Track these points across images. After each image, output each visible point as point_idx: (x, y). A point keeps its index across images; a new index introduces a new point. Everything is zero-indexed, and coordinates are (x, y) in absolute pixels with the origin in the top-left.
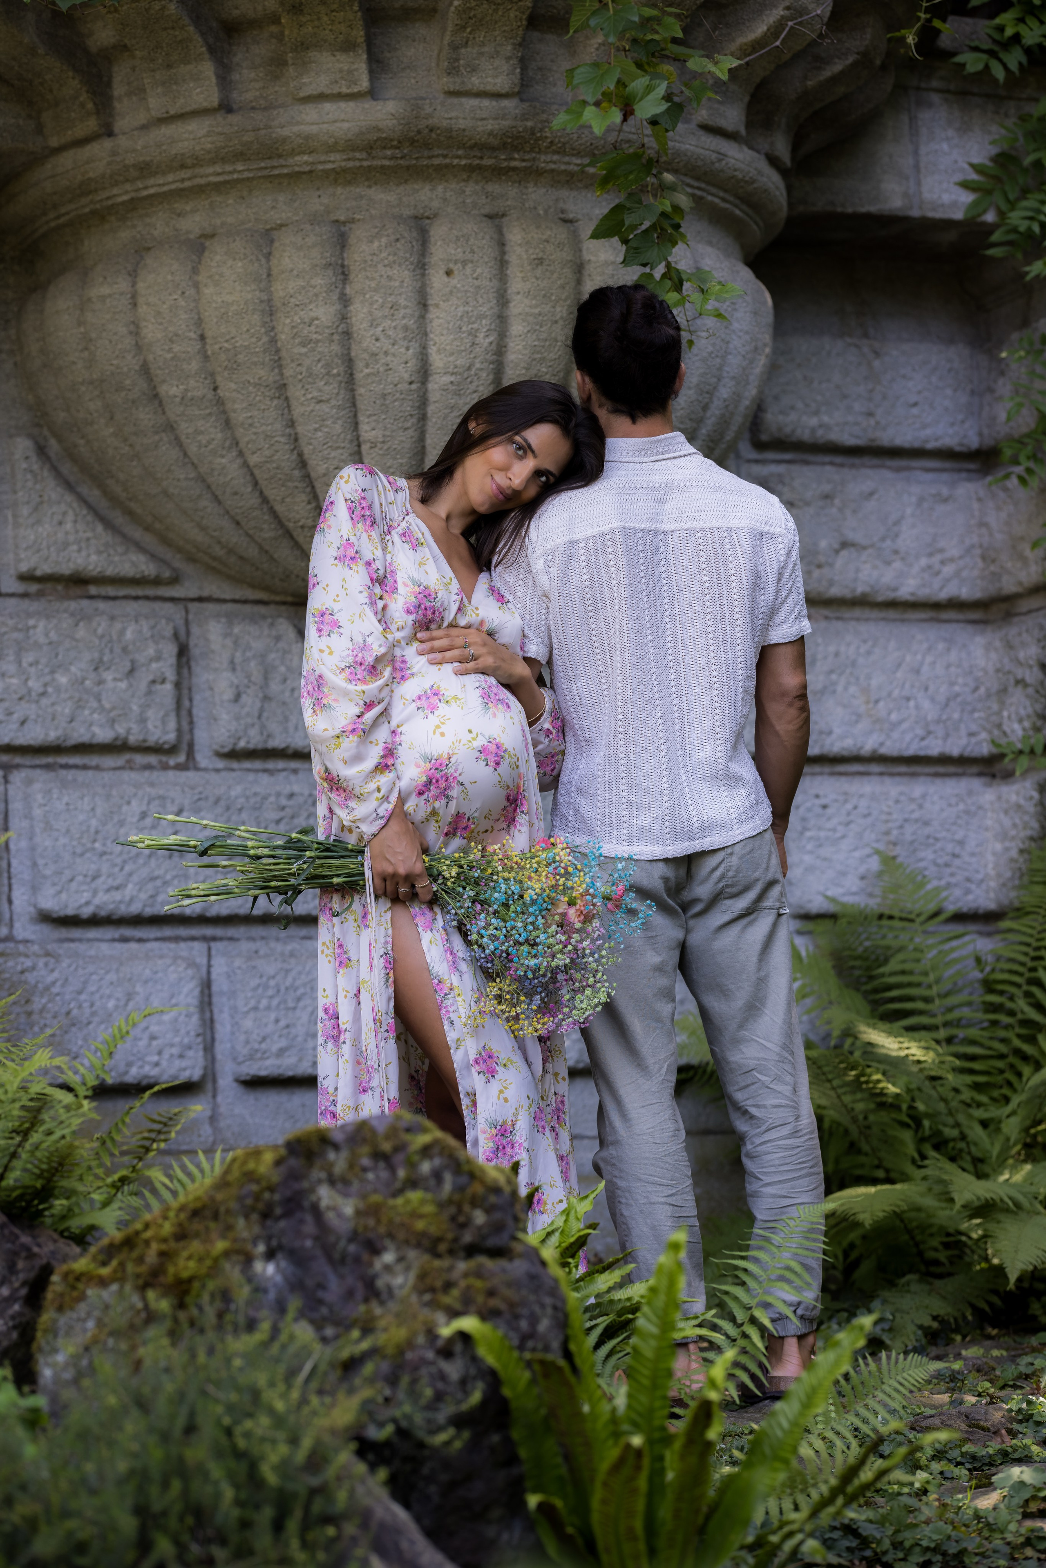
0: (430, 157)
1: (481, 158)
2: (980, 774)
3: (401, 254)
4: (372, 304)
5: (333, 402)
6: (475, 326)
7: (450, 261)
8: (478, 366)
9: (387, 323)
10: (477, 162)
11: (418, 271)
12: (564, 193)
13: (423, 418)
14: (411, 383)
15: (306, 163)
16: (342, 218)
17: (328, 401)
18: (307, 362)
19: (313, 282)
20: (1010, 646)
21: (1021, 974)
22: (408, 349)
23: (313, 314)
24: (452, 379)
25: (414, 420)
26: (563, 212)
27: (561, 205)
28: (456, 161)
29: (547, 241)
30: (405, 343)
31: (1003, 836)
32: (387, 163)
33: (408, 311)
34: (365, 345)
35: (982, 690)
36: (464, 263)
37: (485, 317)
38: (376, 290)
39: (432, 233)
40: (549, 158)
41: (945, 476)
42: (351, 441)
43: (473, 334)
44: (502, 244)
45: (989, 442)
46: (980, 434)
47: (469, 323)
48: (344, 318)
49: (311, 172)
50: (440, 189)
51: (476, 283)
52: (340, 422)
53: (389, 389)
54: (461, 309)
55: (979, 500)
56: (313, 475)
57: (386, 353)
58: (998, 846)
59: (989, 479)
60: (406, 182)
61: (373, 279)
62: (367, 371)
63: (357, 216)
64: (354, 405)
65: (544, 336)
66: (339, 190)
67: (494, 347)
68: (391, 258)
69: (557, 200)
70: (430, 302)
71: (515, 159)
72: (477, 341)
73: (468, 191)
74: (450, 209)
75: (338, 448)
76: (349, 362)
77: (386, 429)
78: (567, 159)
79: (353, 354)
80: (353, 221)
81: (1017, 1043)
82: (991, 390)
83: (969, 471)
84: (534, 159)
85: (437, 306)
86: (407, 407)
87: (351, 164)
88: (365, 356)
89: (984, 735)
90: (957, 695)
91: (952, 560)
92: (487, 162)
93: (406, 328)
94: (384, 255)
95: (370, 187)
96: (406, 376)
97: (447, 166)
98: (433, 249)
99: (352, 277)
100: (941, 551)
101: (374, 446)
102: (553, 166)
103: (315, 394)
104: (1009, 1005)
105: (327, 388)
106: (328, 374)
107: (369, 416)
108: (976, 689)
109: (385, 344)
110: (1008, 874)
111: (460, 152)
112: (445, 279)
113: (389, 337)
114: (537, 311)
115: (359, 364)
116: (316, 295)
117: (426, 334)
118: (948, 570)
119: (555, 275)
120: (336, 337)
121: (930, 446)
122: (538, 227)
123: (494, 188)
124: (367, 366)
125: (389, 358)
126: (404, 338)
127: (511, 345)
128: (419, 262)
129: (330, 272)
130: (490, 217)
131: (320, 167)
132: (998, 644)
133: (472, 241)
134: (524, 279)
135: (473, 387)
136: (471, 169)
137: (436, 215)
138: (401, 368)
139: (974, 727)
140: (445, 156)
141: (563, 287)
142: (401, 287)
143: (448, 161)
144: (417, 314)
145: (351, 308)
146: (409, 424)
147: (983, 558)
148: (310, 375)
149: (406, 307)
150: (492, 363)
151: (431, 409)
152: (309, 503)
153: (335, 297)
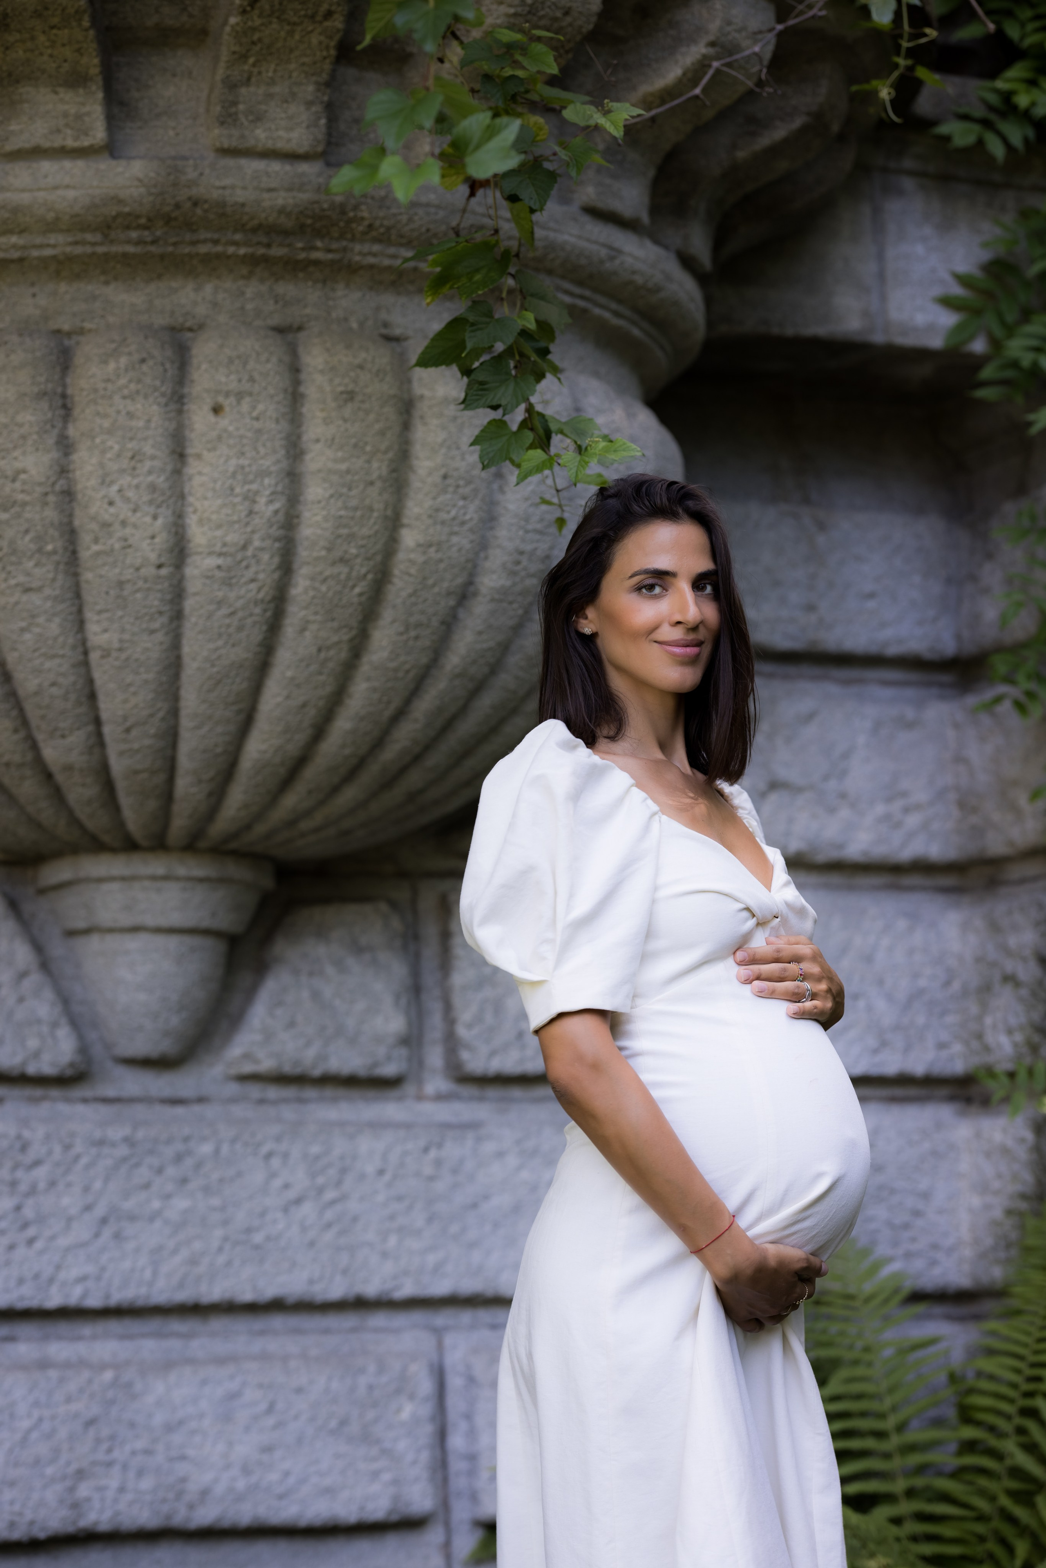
0: (194, 243)
1: (268, 246)
2: (952, 1099)
3: (148, 380)
4: (103, 452)
5: (47, 591)
6: (254, 487)
7: (218, 392)
8: (257, 543)
9: (126, 480)
10: (261, 251)
11: (173, 406)
12: (388, 299)
13: (178, 616)
14: (160, 566)
15: (14, 246)
16: (66, 327)
17: (39, 589)
18: (9, 533)
19: (19, 418)
20: (994, 927)
21: (1011, 1401)
22: (155, 517)
23: (18, 465)
24: (220, 561)
25: (164, 619)
26: (386, 325)
27: (383, 315)
28: (231, 250)
29: (361, 367)
30: (152, 510)
31: (983, 1188)
32: (131, 249)
33: (157, 463)
34: (93, 510)
35: (956, 985)
36: (240, 396)
37: (268, 474)
38: (110, 432)
39: (194, 351)
40: (366, 248)
41: (910, 693)
42: (74, 647)
43: (250, 498)
44: (295, 370)
45: (970, 648)
46: (958, 637)
47: (245, 482)
48: (63, 471)
49: (21, 260)
50: (209, 288)
51: (257, 425)
52: (57, 620)
53: (128, 574)
54: (233, 462)
55: (956, 726)
56: (21, 692)
57: (124, 523)
58: (976, 1201)
59: (971, 700)
60: (160, 277)
61: (106, 416)
62: (96, 548)
63: (87, 325)
64: (78, 595)
65: (354, 503)
66: (63, 287)
67: (281, 517)
68: (133, 386)
69: (378, 309)
70: (189, 451)
71: (316, 249)
72: (257, 508)
73: (249, 292)
74: (222, 318)
75: (54, 656)
76: (71, 534)
77: (123, 630)
78: (392, 250)
79: (77, 523)
80: (81, 332)
81: (1005, 1501)
82: (973, 578)
83: (941, 685)
84: (345, 249)
85: (199, 456)
86: (155, 601)
87: (79, 250)
88: (94, 526)
89: (957, 1048)
90: (921, 992)
91: (918, 807)
92: (277, 251)
93: (153, 488)
94: (123, 381)
95: (107, 283)
96: (153, 557)
97: (218, 256)
98: (195, 375)
99: (76, 412)
100: (904, 794)
101: (106, 653)
102: (371, 260)
103: (21, 579)
104: (993, 1442)
105: (38, 572)
106: (40, 550)
107: (100, 612)
108: (947, 983)
109: (123, 510)
110: (989, 1241)
111: (238, 237)
112: (212, 418)
113: (128, 500)
114: (343, 467)
115: (85, 538)
116: (24, 437)
117: (182, 497)
118: (913, 820)
119: (372, 417)
120: (51, 498)
121: (892, 650)
122: (348, 347)
123: (287, 289)
124: (96, 541)
125: (128, 531)
126: (151, 502)
127: (306, 514)
128: (174, 393)
129: (44, 405)
130: (280, 330)
131: (35, 253)
132: (978, 923)
133: (251, 364)
134: (327, 421)
135: (249, 574)
136: (253, 261)
137: (201, 327)
138: (145, 545)
139: (944, 1036)
140: (216, 242)
141: (382, 433)
142: (147, 428)
143: (219, 249)
144: (169, 468)
145: (75, 457)
146: (156, 625)
147: (962, 804)
148: (14, 552)
149: (153, 458)
150: (277, 540)
151: (189, 604)
152: (16, 731)
153: (51, 440)
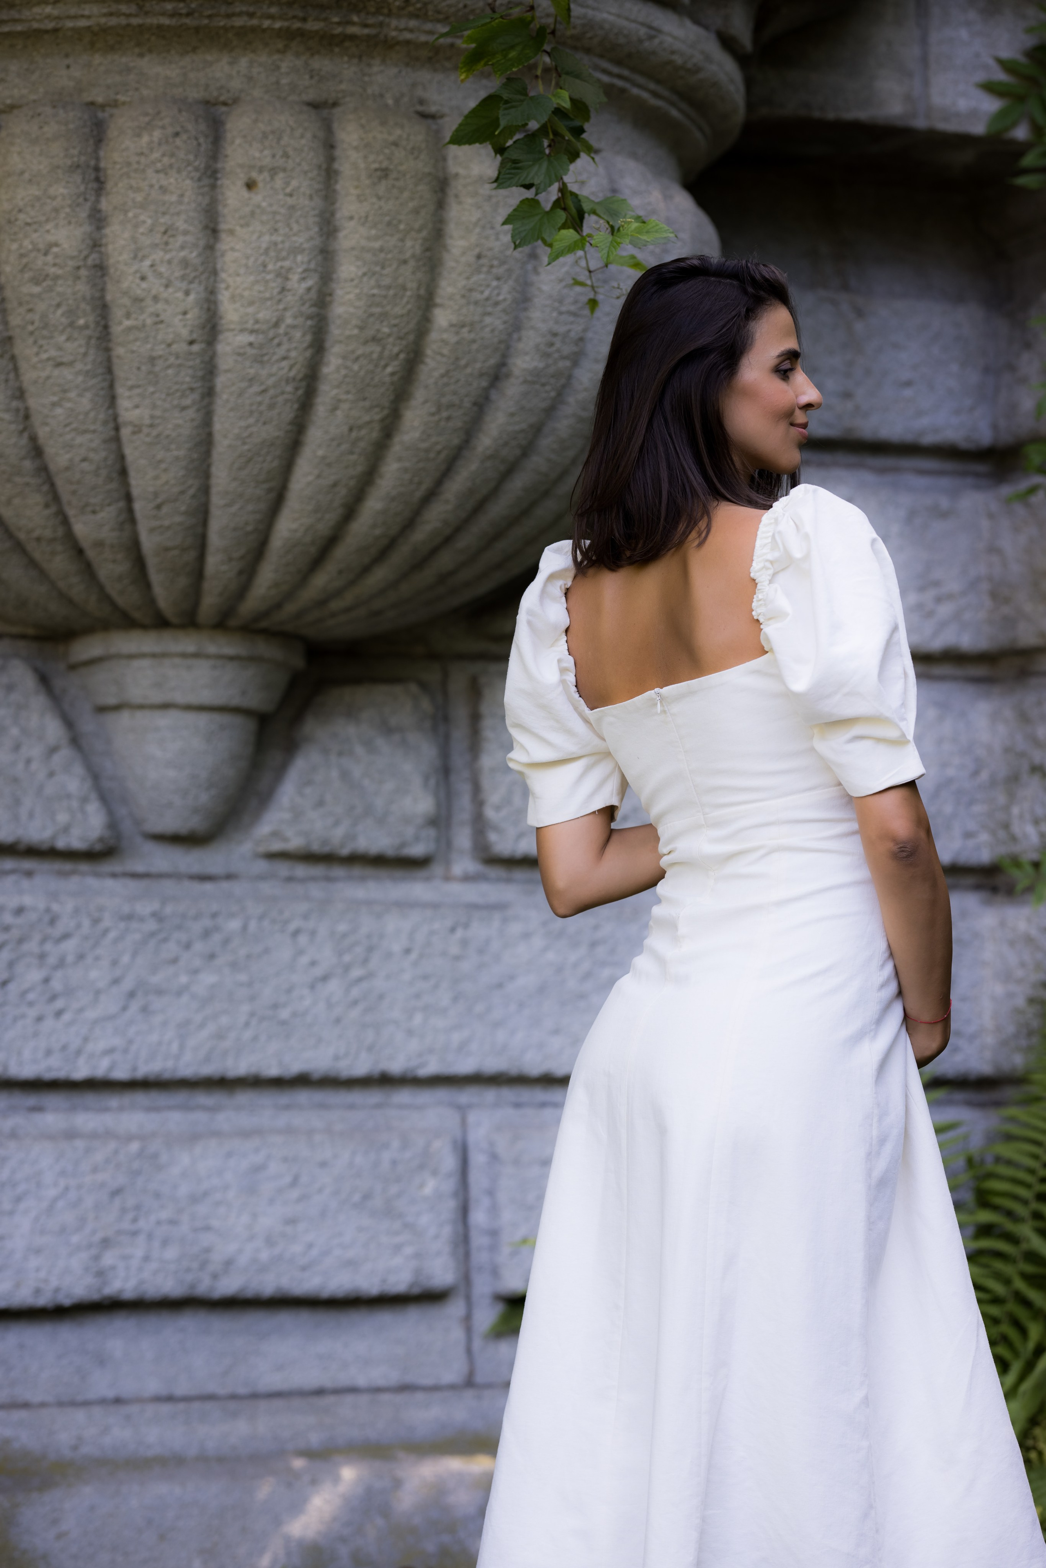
0: (229, 16)
1: (304, 20)
2: (977, 887)
3: (181, 155)
4: (136, 226)
5: (79, 366)
6: (287, 264)
7: (252, 167)
8: (289, 321)
9: (158, 255)
10: (297, 25)
11: (206, 181)
12: (424, 75)
13: (209, 393)
14: (191, 343)
15: (49, 17)
16: (100, 100)
17: (71, 364)
18: (41, 307)
19: (52, 191)
20: (1024, 718)
21: (1028, 1186)
22: (187, 293)
23: (51, 238)
24: (252, 338)
25: (196, 396)
26: (421, 102)
27: (419, 92)
28: (266, 23)
29: (396, 144)
30: (184, 285)
31: (1006, 976)
32: (166, 21)
33: (190, 238)
34: (125, 285)
35: (984, 776)
36: (274, 171)
37: (302, 251)
38: (143, 206)
39: (229, 126)
40: (402, 23)
41: (945, 482)
42: (105, 423)
43: (283, 275)
44: (329, 146)
45: (1006, 439)
46: (995, 427)
47: (278, 259)
48: (96, 245)
49: (56, 30)
50: (244, 62)
51: (290, 201)
52: (88, 395)
53: (160, 350)
54: (266, 238)
55: (991, 516)
56: (52, 467)
57: (156, 299)
58: (999, 989)
59: (1006, 490)
60: (194, 50)
61: (138, 190)
62: (127, 323)
63: (121, 98)
64: (109, 370)
65: (387, 281)
66: (97, 59)
67: (313, 294)
68: (166, 160)
69: (414, 85)
70: (222, 226)
71: (353, 24)
72: (289, 285)
73: (284, 66)
74: (257, 93)
75: (85, 431)
76: (103, 309)
77: (154, 406)
78: (429, 26)
79: (109, 297)
80: (115, 104)
81: (1020, 1284)
82: (1011, 368)
83: (977, 475)
84: (381, 24)
85: (231, 232)
86: (186, 378)
87: (113, 21)
88: (126, 301)
89: (984, 837)
90: (949, 781)
91: (950, 597)
92: (313, 25)
93: (185, 263)
94: (156, 155)
95: (141, 55)
96: (185, 333)
97: (254, 29)
98: (229, 150)
99: (109, 185)
100: (936, 584)
101: (137, 430)
102: (408, 36)
103: (53, 353)
104: (1009, 1226)
105: (70, 346)
106: (71, 324)
107: (131, 388)
108: (976, 773)
109: (155, 285)
110: (1011, 1029)
111: (274, 10)
112: (245, 193)
113: (160, 275)
114: (377, 245)
115: (117, 313)
116: (56, 210)
117: (215, 273)
118: (945, 610)
119: (406, 194)
120: (83, 272)
121: (928, 439)
122: (383, 123)
123: (323, 64)
124: (128, 316)
125: (160, 306)
126: (183, 278)
127: (339, 292)
128: (208, 167)
129: (77, 178)
130: (315, 106)
131: (69, 24)
132: (1008, 713)
133: (285, 140)
134: (361, 199)
135: (281, 352)
136: (289, 36)
137: (236, 101)
138: (177, 320)
139: (971, 825)
140: (251, 15)
141: (416, 211)
142: (180, 203)
143: (255, 22)
144: (202, 243)
145: (107, 231)
146: (187, 402)
147: (994, 595)
148: (46, 326)
149: (186, 233)
150: (309, 317)
151: (220, 381)
152: (47, 506)
153: (83, 214)
